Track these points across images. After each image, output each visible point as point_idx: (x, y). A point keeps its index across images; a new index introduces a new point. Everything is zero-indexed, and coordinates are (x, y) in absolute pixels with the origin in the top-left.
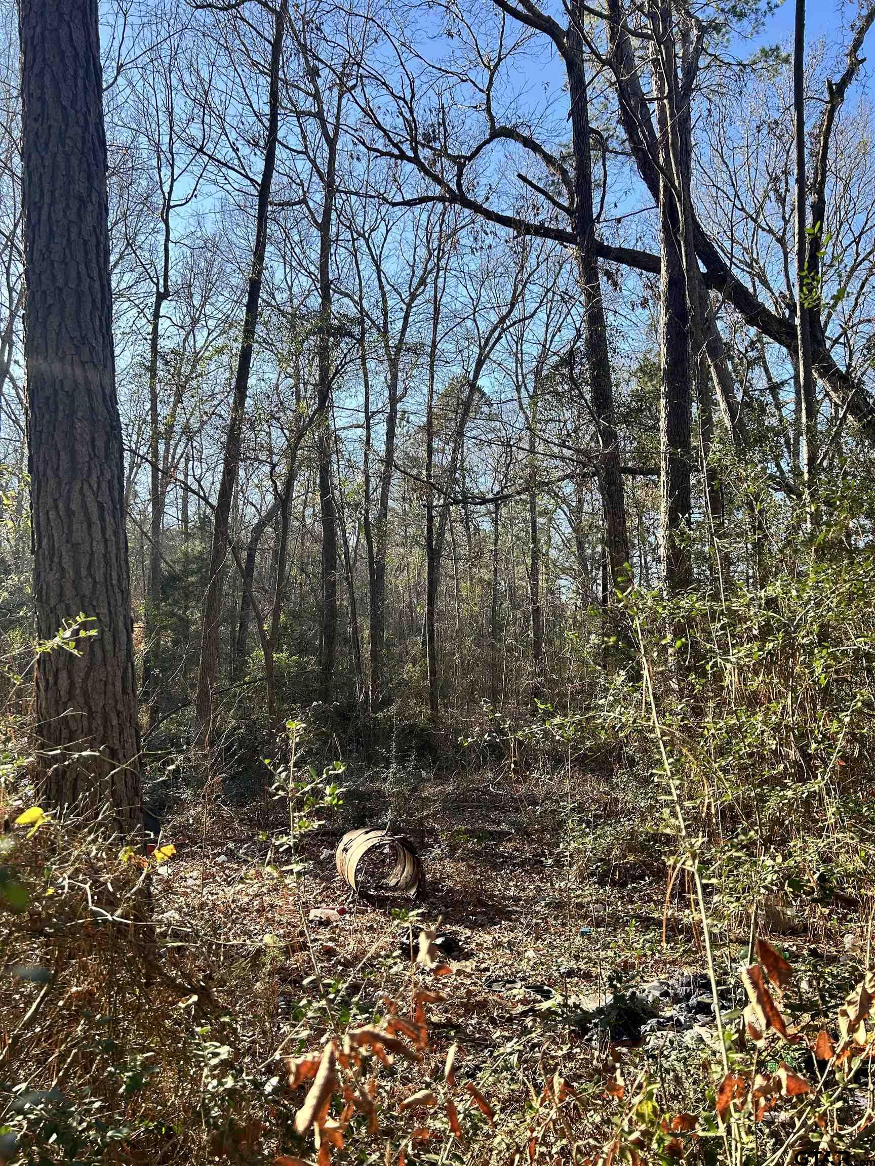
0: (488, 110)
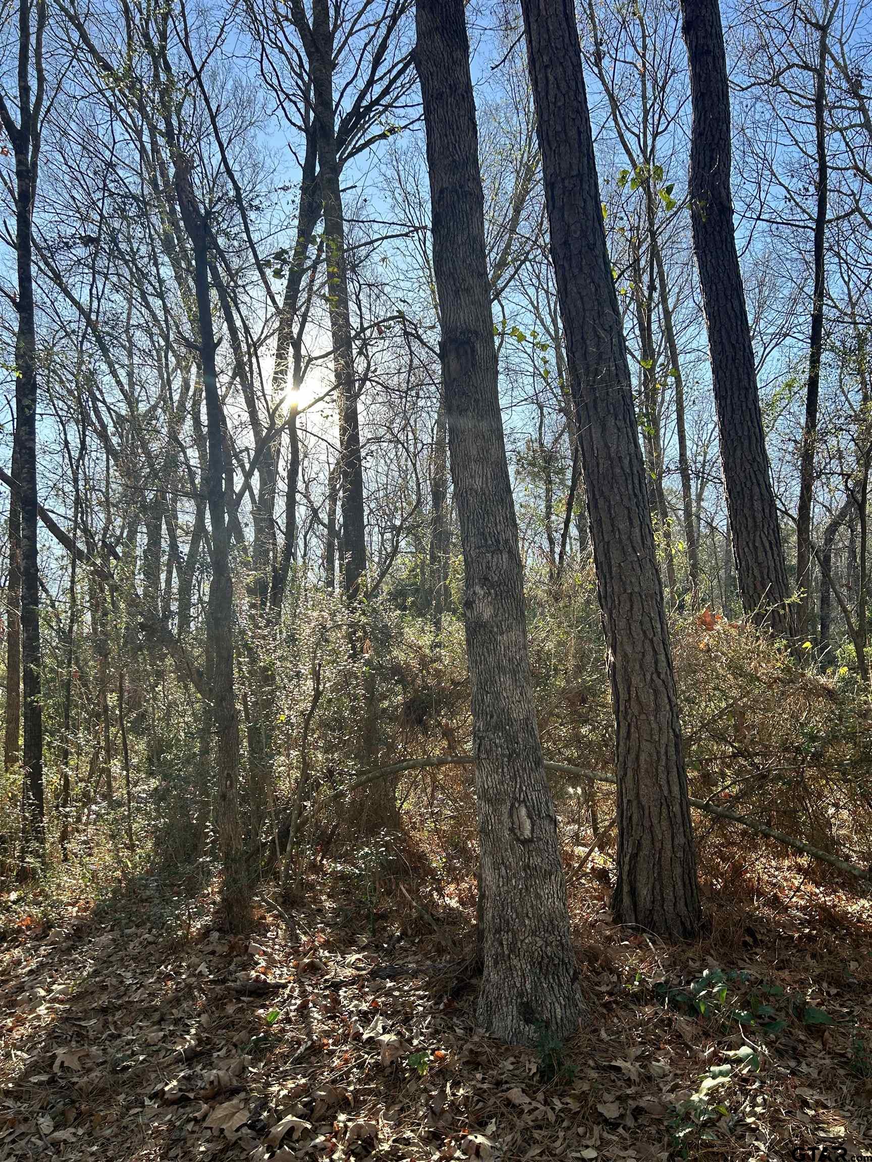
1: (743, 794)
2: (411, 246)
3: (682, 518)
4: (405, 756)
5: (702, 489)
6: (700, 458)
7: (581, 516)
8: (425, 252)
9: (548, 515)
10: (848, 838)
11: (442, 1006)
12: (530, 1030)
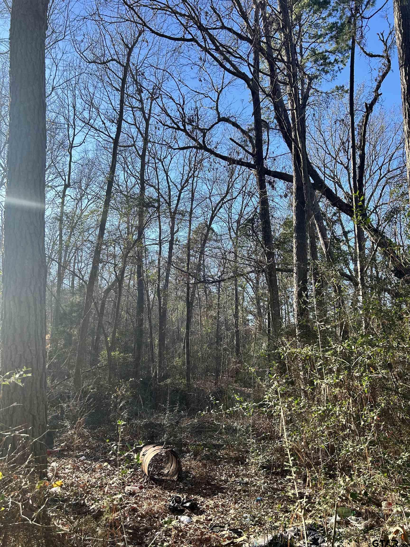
0: (217, 109)
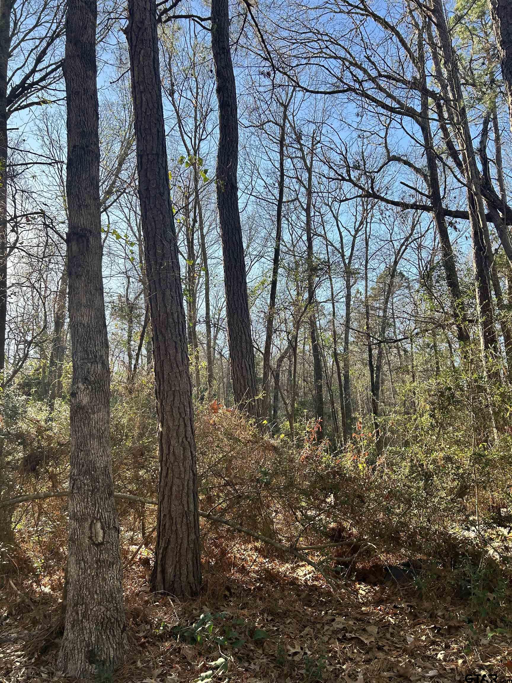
0: (386, 146)
1: (229, 507)
2: (53, 171)
3: (206, 348)
4: (21, 493)
5: (217, 333)
6: (217, 317)
7: (149, 343)
8: (61, 176)
9: (129, 341)
10: (281, 530)
11: (33, 660)
12: (93, 669)
